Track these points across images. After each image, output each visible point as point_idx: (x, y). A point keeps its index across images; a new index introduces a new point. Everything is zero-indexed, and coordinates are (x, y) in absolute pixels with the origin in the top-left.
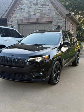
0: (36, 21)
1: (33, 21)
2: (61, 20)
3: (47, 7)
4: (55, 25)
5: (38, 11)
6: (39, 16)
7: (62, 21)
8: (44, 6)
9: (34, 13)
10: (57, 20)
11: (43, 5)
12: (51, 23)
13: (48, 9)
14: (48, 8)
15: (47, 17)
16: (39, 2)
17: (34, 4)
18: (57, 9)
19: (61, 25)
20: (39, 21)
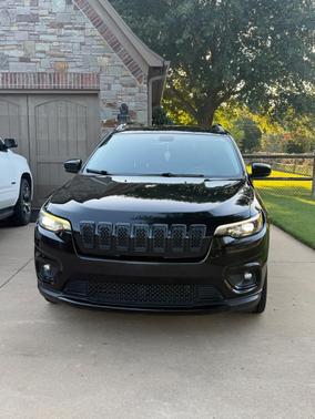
0: (31, 84)
1: (18, 85)
2: (134, 86)
3: (77, 37)
4: (110, 105)
5: (39, 47)
6: (44, 65)
7: (135, 90)
8: (63, 31)
9: (22, 54)
10: (116, 87)
11: (61, 26)
12: (95, 94)
13: (82, 44)
14: (82, 39)
15: (78, 71)
16: (40, 12)
17: (21, 18)
18: (116, 46)
19: (131, 106)
20: (46, 84)
